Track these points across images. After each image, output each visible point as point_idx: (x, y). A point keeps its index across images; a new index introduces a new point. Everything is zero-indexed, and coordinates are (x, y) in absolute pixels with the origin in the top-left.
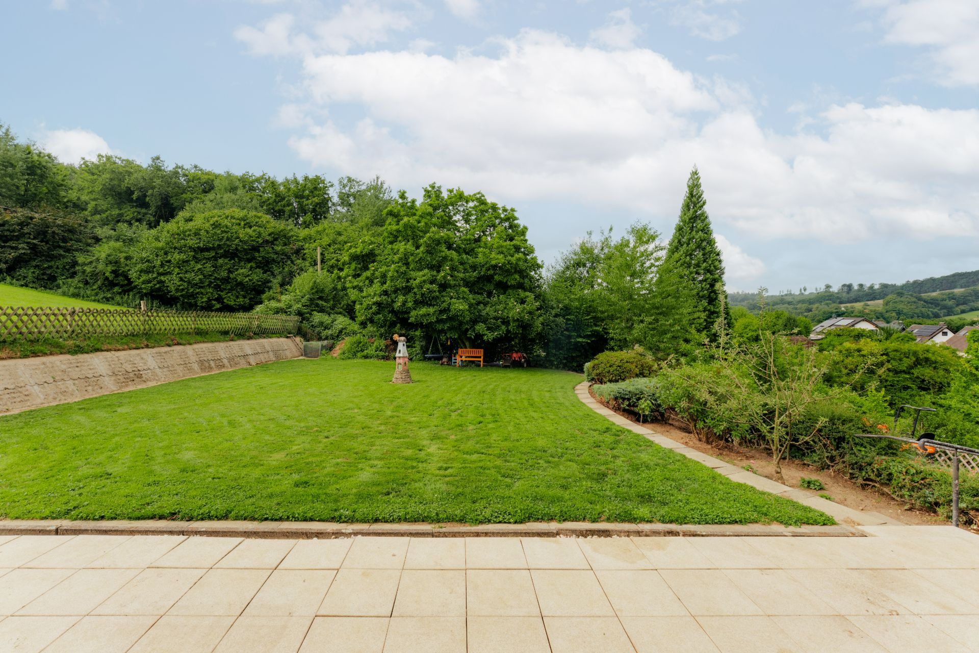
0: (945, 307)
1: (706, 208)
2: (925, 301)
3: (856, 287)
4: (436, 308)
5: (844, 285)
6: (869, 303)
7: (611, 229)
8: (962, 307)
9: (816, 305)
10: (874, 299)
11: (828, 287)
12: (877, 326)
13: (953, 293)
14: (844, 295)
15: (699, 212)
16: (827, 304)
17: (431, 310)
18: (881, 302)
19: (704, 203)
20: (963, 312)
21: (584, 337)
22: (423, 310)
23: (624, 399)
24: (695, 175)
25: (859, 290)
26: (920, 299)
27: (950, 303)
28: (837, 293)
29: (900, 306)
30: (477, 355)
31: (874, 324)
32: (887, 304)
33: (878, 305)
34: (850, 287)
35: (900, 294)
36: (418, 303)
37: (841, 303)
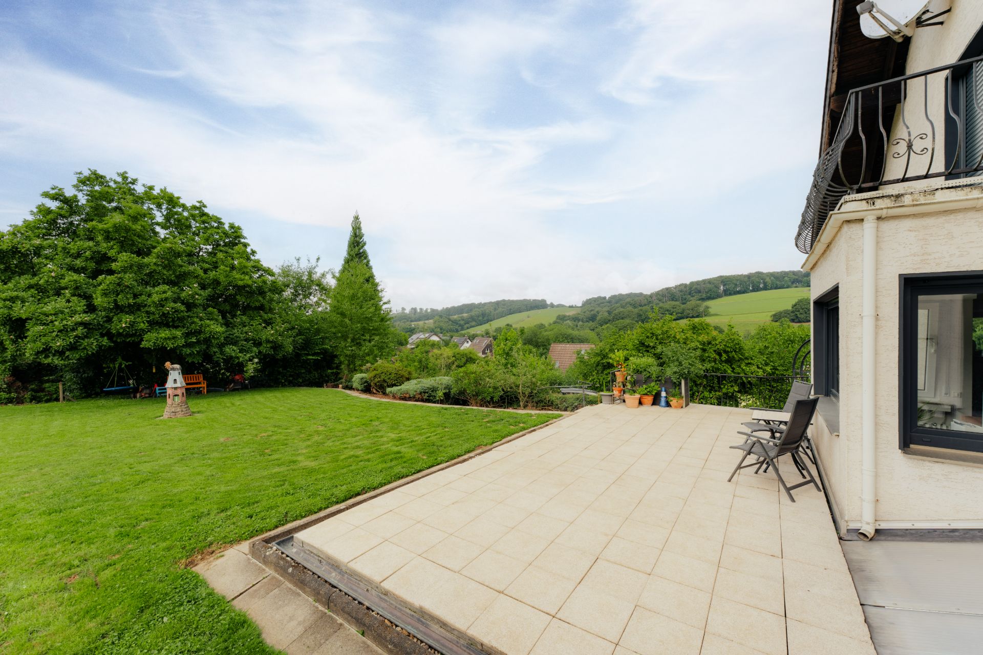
0: (460, 325)
1: (366, 247)
2: (452, 322)
3: (419, 311)
4: (184, 330)
5: (412, 309)
6: (427, 322)
7: (318, 259)
8: (467, 325)
9: (398, 323)
10: (428, 319)
11: (403, 309)
12: (440, 338)
13: (463, 316)
14: (413, 315)
15: (361, 251)
16: (404, 322)
17: (178, 333)
18: (431, 321)
19: (365, 244)
20: (468, 328)
21: (313, 355)
22: (165, 333)
23: (425, 393)
24: (357, 218)
25: (420, 313)
26: (450, 320)
27: (462, 322)
28: (409, 314)
29: (442, 324)
30: (195, 381)
31: (439, 337)
32: (435, 323)
33: (430, 323)
34: (415, 309)
35: (441, 316)
36: (153, 324)
37: (412, 321)
